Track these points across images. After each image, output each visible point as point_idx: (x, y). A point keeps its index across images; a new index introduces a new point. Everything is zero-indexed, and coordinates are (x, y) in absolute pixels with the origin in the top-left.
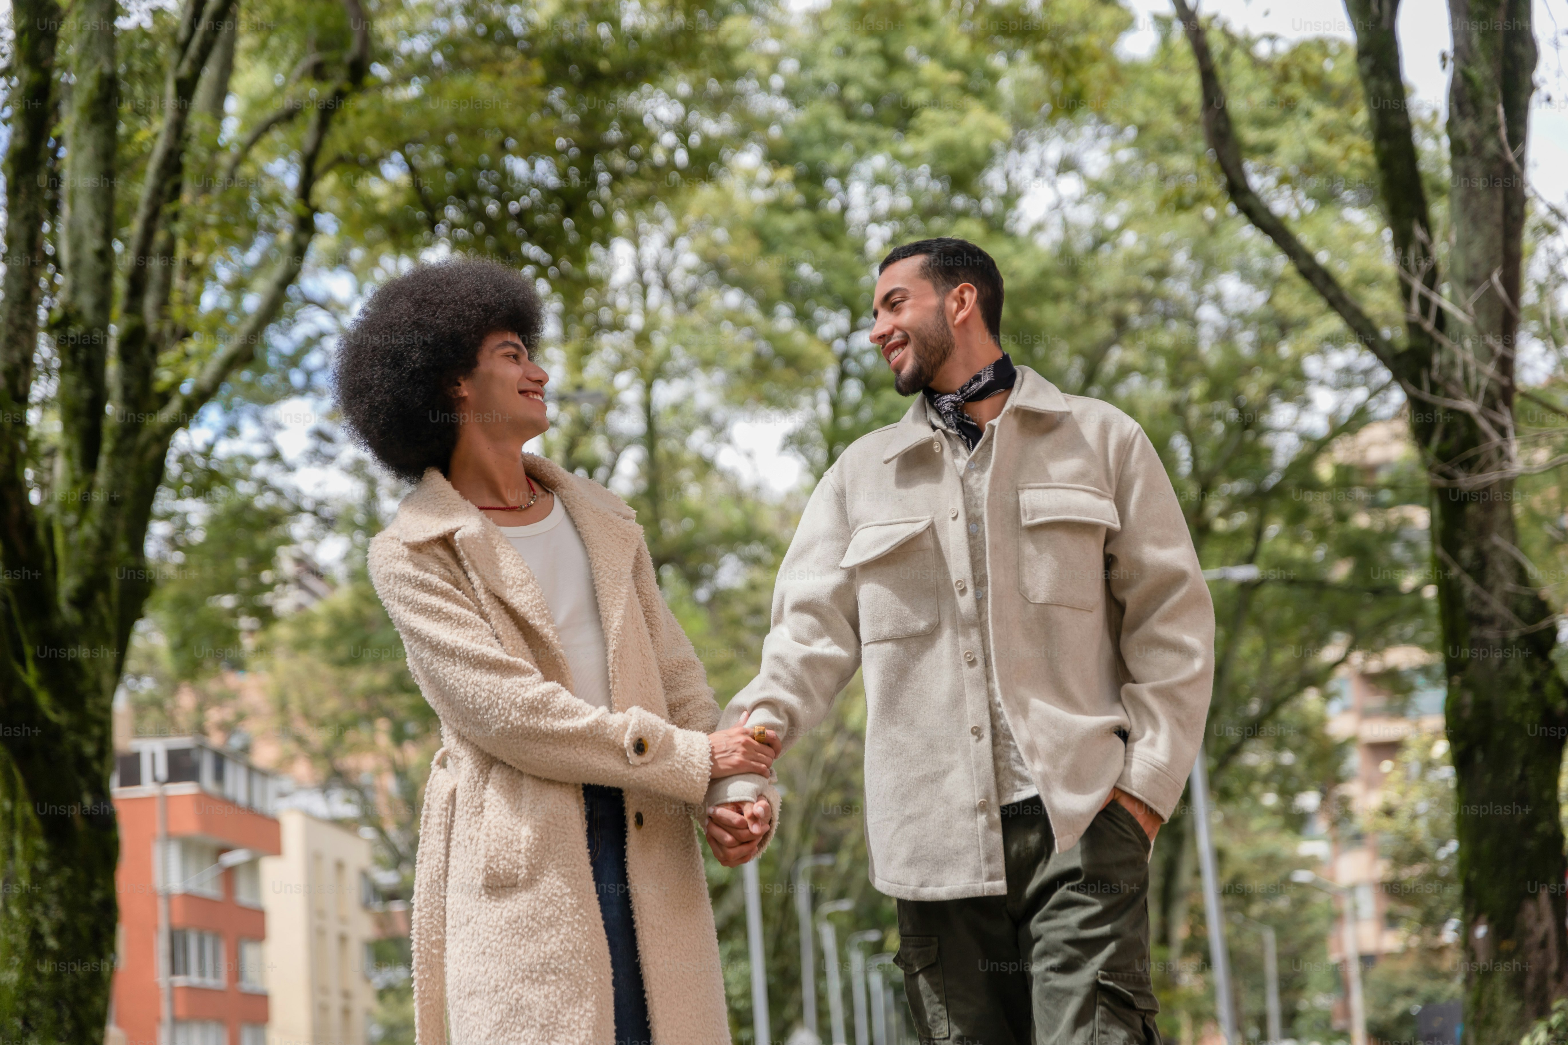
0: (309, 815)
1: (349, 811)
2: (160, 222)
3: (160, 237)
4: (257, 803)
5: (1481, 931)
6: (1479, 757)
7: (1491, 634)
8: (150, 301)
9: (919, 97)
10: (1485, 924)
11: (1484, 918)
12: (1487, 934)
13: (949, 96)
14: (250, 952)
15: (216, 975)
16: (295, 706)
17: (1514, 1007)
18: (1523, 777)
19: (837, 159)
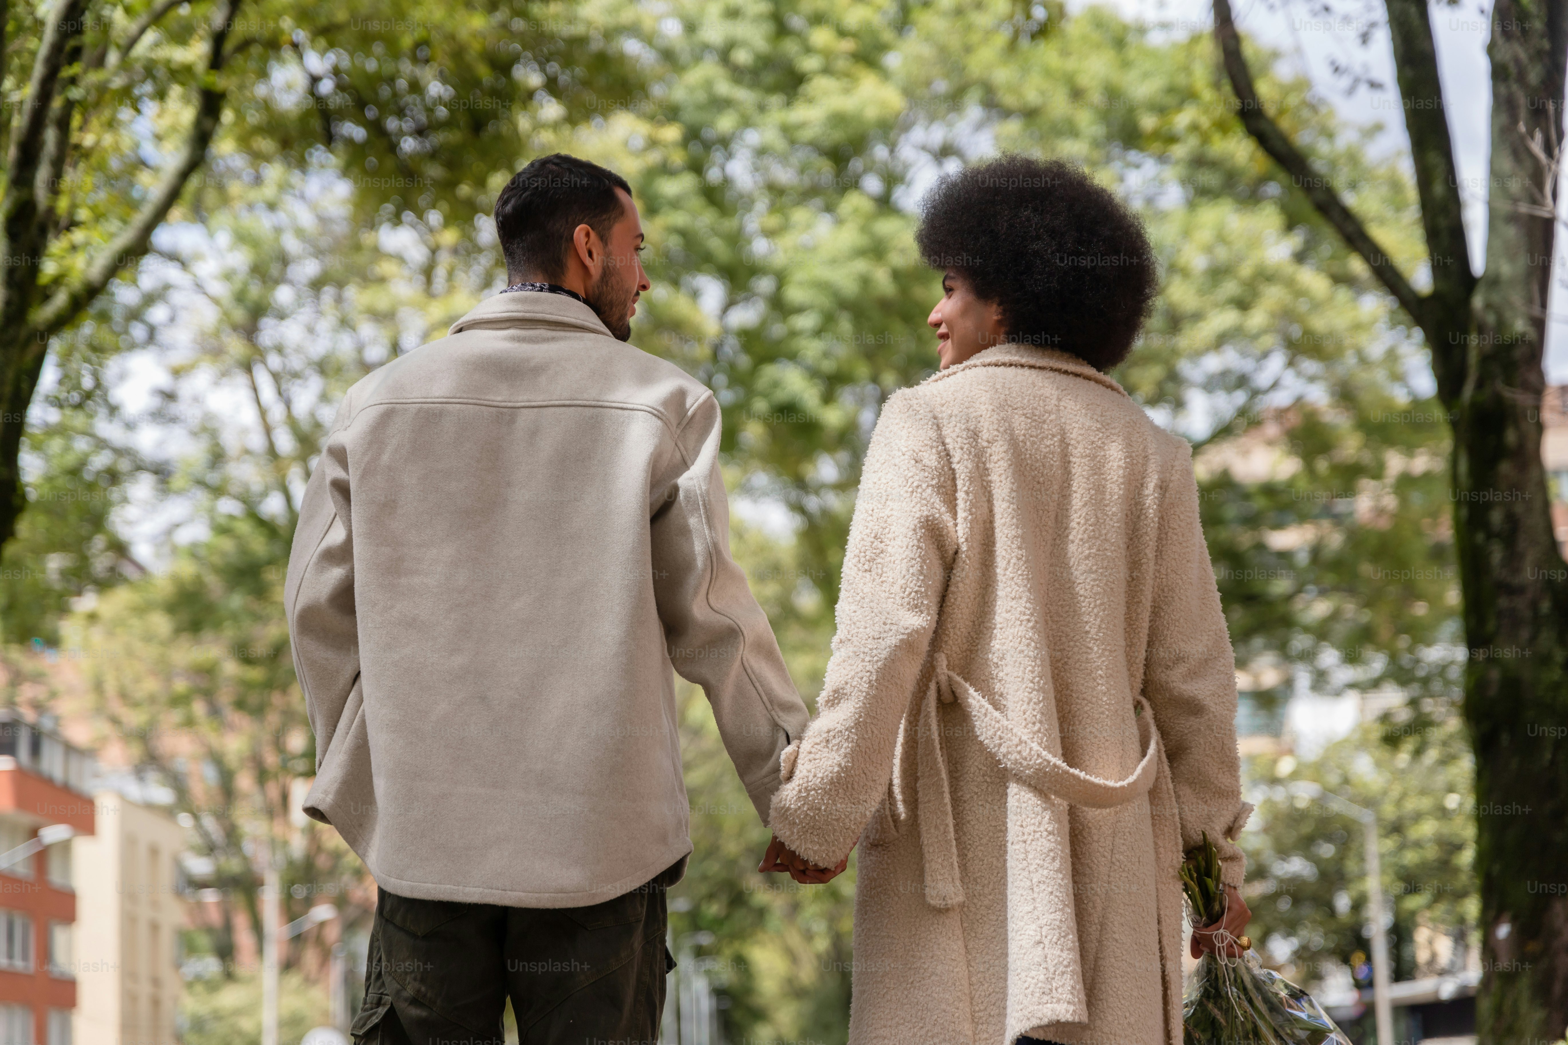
0: (123, 797)
1: (163, 795)
2: (57, 87)
3: (57, 104)
4: (74, 781)
5: (1503, 931)
6: (1505, 739)
7: (1521, 604)
8: (43, 174)
9: (809, 64)
10: (1509, 922)
11: (1507, 915)
12: (1511, 934)
13: (841, 64)
14: (60, 936)
15: (25, 957)
16: (111, 686)
17: (1539, 1015)
18: (1553, 762)
19: (725, 123)
